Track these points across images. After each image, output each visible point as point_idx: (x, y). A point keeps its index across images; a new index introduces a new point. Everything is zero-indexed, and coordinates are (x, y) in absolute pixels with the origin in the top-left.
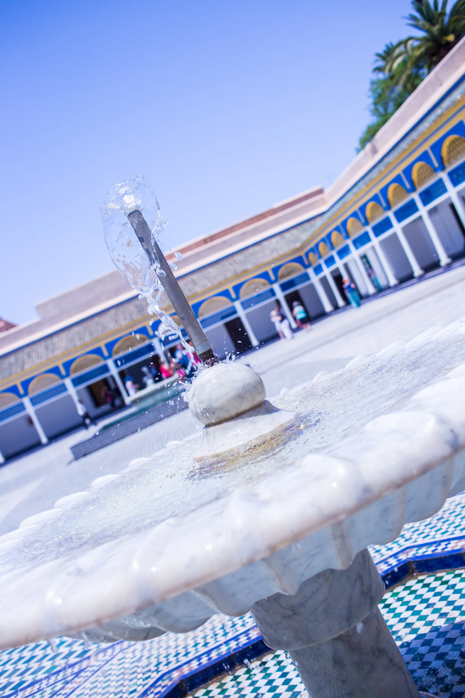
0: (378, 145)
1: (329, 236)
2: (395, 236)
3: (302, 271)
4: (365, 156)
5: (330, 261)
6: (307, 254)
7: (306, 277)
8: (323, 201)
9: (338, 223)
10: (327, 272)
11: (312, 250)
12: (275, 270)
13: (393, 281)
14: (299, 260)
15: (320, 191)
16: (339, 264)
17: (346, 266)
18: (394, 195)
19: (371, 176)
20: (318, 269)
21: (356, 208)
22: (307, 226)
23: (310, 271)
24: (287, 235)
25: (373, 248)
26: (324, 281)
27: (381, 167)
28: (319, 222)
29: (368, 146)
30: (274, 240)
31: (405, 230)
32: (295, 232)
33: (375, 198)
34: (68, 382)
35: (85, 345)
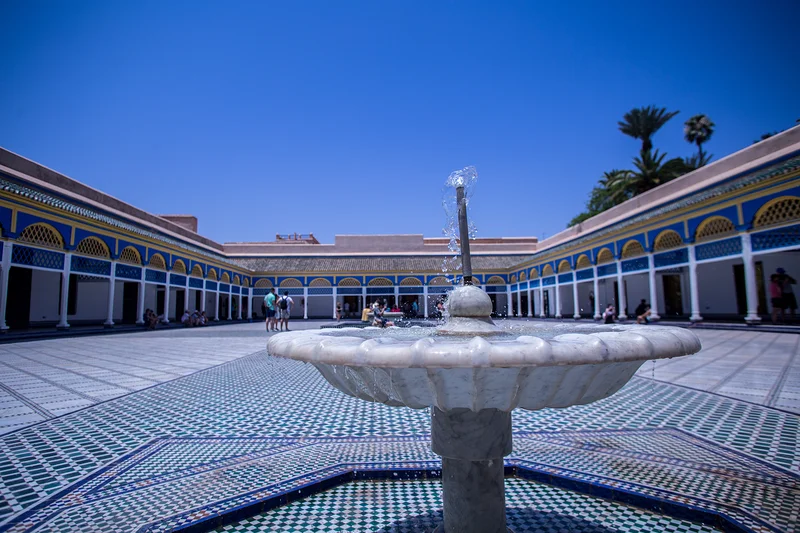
0: (583, 228)
1: (530, 269)
2: (572, 285)
3: (504, 285)
4: (572, 231)
5: (524, 285)
6: (511, 275)
7: (505, 289)
8: (534, 248)
9: (539, 264)
10: (519, 291)
11: (515, 274)
12: (487, 277)
13: (558, 314)
14: (505, 277)
15: (535, 241)
16: (529, 289)
17: (532, 292)
18: (581, 261)
19: (571, 243)
20: (514, 287)
21: (554, 259)
22: (518, 257)
23: (509, 286)
24: (503, 258)
25: (554, 288)
26: (514, 296)
27: (580, 241)
28: (526, 259)
29: (577, 226)
30: (494, 258)
31: (579, 285)
32: (509, 258)
33: (568, 258)
34: (335, 289)
35: (354, 272)
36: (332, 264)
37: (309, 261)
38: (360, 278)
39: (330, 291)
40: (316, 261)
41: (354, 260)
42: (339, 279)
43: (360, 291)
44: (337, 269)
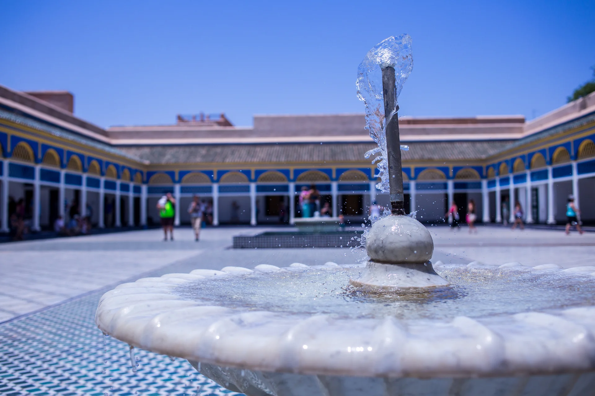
0: (588, 102)
1: (513, 160)
2: (570, 183)
3: (478, 179)
4: (574, 107)
5: (505, 181)
6: (488, 168)
7: (479, 186)
8: (521, 130)
9: (526, 152)
10: (498, 188)
11: (493, 166)
12: (456, 169)
13: (551, 220)
14: (479, 169)
15: (522, 121)
16: (512, 186)
17: (517, 191)
18: (585, 149)
19: (571, 125)
20: (492, 184)
21: (547, 146)
22: (498, 144)
23: (484, 183)
24: (478, 145)
25: (546, 186)
26: (492, 195)
27: (584, 121)
28: (509, 146)
29: (580, 100)
30: (465, 145)
31: (580, 182)
32: (486, 145)
33: (567, 145)
34: (253, 186)
35: (279, 163)
36: (249, 153)
37: (219, 150)
38: (286, 172)
39: (247, 189)
40: (228, 150)
41: (277, 148)
42: (258, 173)
43: (286, 188)
44: (256, 160)
